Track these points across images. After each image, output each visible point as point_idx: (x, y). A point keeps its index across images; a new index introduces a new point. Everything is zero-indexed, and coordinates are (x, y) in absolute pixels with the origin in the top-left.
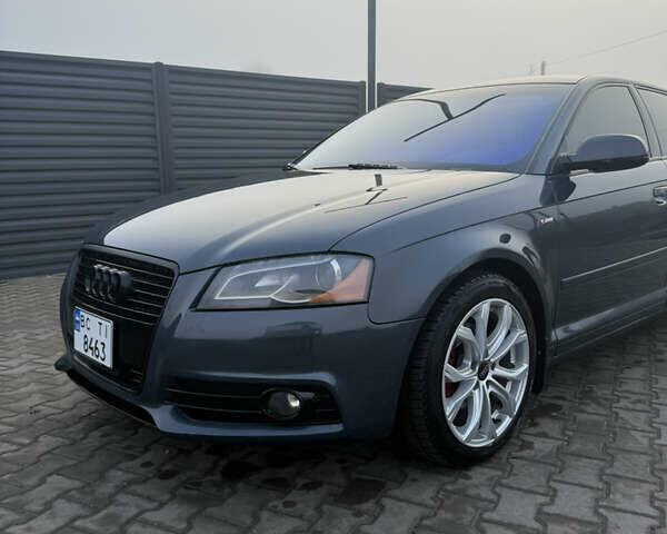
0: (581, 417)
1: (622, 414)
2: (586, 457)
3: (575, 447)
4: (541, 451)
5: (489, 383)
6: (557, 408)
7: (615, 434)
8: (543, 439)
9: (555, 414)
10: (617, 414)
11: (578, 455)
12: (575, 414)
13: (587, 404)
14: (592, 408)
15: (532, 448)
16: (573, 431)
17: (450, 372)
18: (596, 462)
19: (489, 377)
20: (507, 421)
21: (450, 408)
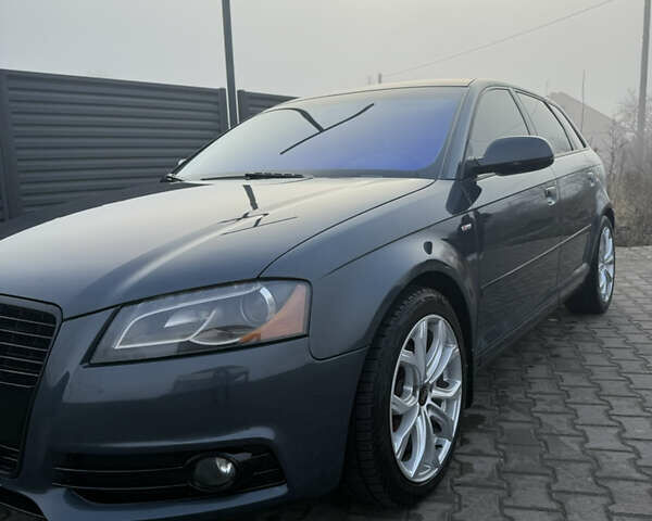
0: (506, 426)
1: (544, 418)
2: (529, 474)
3: (514, 463)
4: (482, 473)
5: (429, 406)
6: (481, 419)
7: (545, 443)
8: (483, 459)
9: (480, 427)
10: (539, 419)
11: (521, 473)
12: (501, 424)
13: (508, 412)
14: (513, 415)
15: (472, 471)
16: (505, 444)
17: (397, 404)
18: (540, 478)
19: (429, 401)
20: (447, 445)
21: (398, 443)
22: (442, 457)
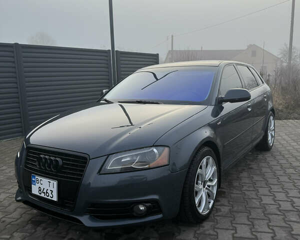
0: (232, 195)
1: (246, 193)
3: (235, 209)
4: (224, 212)
5: (206, 188)
6: (223, 193)
8: (223, 207)
9: (223, 195)
10: (244, 193)
13: (232, 190)
14: (235, 191)
15: (221, 211)
16: (233, 202)
17: (196, 187)
19: (206, 186)
20: (212, 202)
21: (197, 201)
22: (210, 206)
